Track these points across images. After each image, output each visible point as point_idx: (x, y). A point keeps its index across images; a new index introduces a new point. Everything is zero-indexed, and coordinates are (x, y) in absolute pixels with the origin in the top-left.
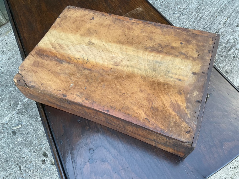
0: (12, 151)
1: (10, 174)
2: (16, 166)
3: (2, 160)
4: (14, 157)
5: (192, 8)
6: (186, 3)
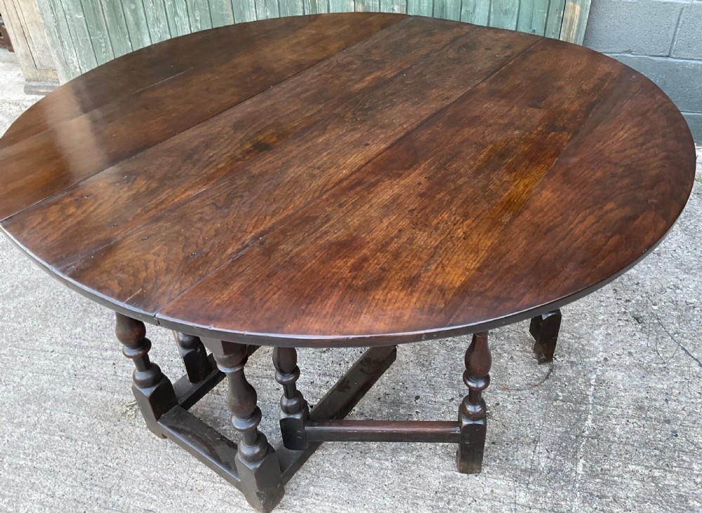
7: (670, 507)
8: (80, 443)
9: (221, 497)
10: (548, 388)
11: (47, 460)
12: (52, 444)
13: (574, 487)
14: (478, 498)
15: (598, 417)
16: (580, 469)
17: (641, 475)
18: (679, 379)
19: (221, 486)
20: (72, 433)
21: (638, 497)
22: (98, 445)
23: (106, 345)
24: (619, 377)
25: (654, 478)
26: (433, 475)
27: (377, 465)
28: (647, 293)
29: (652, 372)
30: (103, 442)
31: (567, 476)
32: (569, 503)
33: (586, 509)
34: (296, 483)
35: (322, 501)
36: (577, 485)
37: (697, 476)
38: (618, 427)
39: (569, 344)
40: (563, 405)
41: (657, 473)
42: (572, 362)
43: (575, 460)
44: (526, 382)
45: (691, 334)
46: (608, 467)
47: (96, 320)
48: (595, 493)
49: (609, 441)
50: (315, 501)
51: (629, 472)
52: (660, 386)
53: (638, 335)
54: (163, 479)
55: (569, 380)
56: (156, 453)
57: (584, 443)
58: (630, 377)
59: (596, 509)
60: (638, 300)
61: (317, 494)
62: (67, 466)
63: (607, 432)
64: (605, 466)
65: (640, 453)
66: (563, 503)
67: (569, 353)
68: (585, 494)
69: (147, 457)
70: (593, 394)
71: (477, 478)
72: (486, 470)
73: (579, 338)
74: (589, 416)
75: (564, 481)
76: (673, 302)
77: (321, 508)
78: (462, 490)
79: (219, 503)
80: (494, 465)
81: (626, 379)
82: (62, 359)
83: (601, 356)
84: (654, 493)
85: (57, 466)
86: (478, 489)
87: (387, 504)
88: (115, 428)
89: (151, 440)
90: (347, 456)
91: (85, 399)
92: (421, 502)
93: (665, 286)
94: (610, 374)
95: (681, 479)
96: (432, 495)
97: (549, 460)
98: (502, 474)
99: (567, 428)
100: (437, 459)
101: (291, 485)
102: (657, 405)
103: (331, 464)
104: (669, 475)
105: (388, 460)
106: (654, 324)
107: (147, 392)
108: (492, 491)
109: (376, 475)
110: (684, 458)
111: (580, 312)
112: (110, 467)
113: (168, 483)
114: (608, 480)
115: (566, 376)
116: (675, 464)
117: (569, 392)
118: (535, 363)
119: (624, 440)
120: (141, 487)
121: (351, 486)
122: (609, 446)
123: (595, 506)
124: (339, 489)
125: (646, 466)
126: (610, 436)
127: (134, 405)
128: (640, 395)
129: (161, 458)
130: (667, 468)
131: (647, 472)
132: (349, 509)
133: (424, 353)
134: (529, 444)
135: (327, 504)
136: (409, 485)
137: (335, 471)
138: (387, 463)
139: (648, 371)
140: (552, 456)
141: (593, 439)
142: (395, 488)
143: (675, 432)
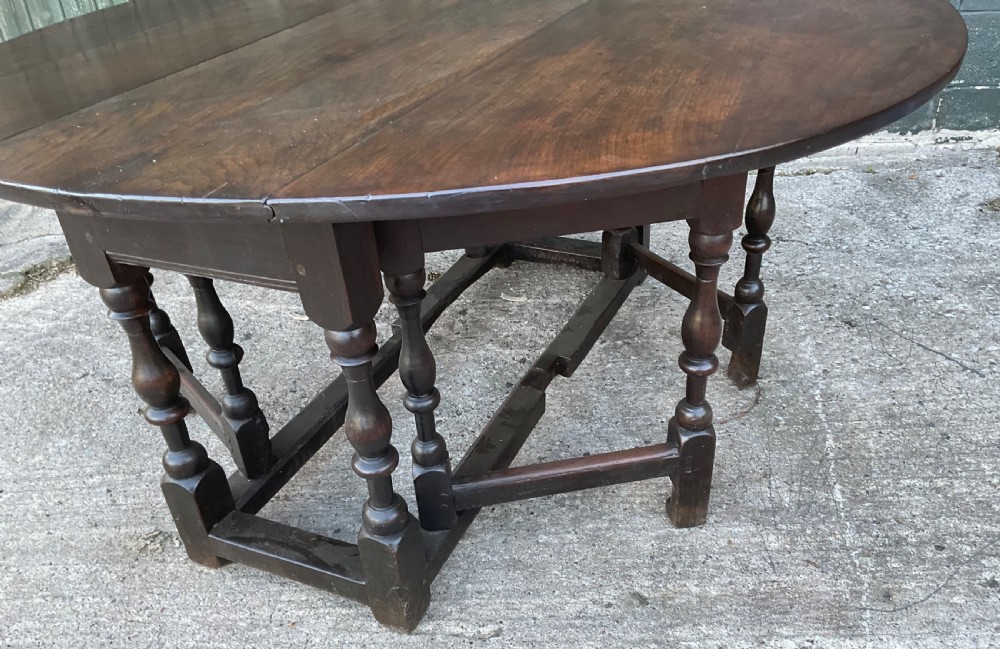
7: (972, 516)
8: (79, 600)
9: (331, 624)
10: (761, 415)
11: (29, 632)
12: (32, 609)
13: (839, 517)
14: (714, 553)
15: (840, 434)
16: (838, 496)
17: (921, 488)
18: (927, 377)
19: (327, 611)
20: (61, 589)
21: (927, 513)
22: (111, 597)
23: (89, 470)
24: (851, 388)
25: (938, 490)
26: (640, 538)
27: (556, 541)
28: (850, 294)
29: (890, 375)
30: (118, 591)
31: (825, 507)
32: (839, 537)
33: (865, 539)
34: (443, 584)
35: (489, 599)
36: (843, 514)
37: (992, 476)
38: (871, 441)
39: (772, 362)
40: (789, 429)
41: (940, 483)
42: (783, 381)
43: (830, 489)
44: (729, 413)
45: (923, 328)
46: (875, 487)
47: (64, 442)
48: (870, 519)
49: (864, 458)
50: (478, 601)
51: (904, 488)
52: (905, 388)
53: (857, 340)
54: (229, 620)
55: (787, 400)
56: (211, 590)
57: (833, 466)
58: (863, 385)
59: (878, 536)
60: (841, 304)
61: (479, 593)
62: (65, 634)
63: (858, 450)
64: (871, 488)
65: (909, 465)
66: (831, 539)
67: (776, 373)
68: (857, 523)
69: (196, 597)
70: (823, 412)
71: (703, 531)
72: (711, 519)
73: (783, 354)
74: (828, 436)
75: (822, 513)
76: (886, 299)
77: (490, 607)
78: (687, 548)
79: (332, 633)
80: (720, 513)
81: (860, 387)
82: (20, 499)
83: (818, 368)
84: (945, 505)
85: (47, 637)
86: (709, 543)
87: (587, 584)
88: (133, 571)
89: (197, 574)
90: (509, 539)
91: (71, 542)
92: (634, 573)
93: (870, 283)
94: (837, 386)
95: (973, 484)
96: (647, 561)
97: (794, 494)
98: (736, 519)
99: (803, 454)
100: (638, 519)
101: (437, 587)
102: (911, 409)
103: (488, 552)
104: (956, 483)
105: (569, 533)
106: (872, 325)
107: (190, 485)
108: (729, 542)
109: (559, 553)
110: (967, 460)
111: (773, 326)
112: (138, 621)
113: (241, 624)
114: (880, 502)
115: (781, 398)
116: (959, 469)
117: (791, 414)
118: (734, 390)
119: (884, 454)
120: (198, 637)
121: (526, 573)
122: (867, 464)
123: (875, 534)
124: (510, 579)
125: (923, 478)
126: (863, 452)
127: (156, 536)
128: (884, 402)
129: (219, 595)
130: (951, 475)
131: (927, 484)
132: (533, 601)
133: (579, 403)
134: (760, 480)
135: (498, 601)
136: (610, 556)
137: (496, 559)
138: (569, 536)
139: (884, 376)
140: (797, 489)
141: (842, 459)
142: (590, 564)
143: (945, 434)
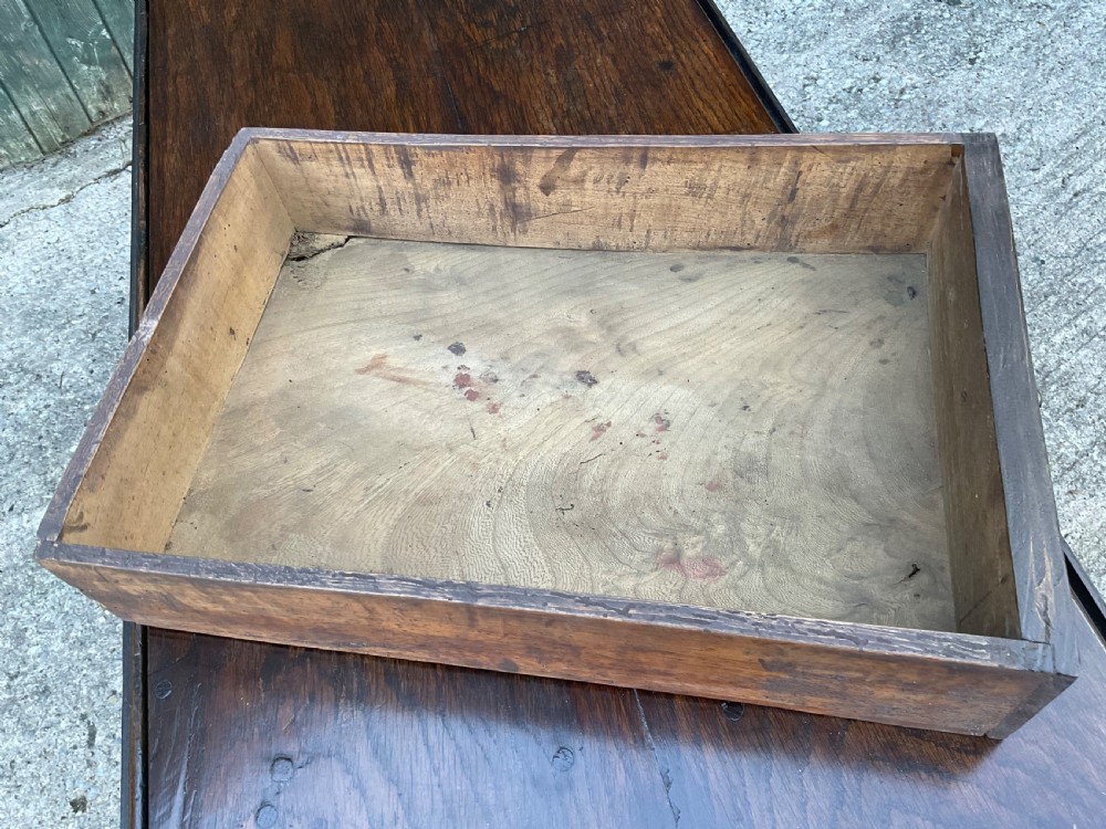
0: (76, 653)
1: (45, 755)
2: (78, 722)
3: (25, 685)
4: (76, 681)
5: (1043, 139)
6: (1016, 114)
17: (1073, 339)
32: (1067, 444)
33: (1088, 432)
41: (1082, 322)
48: (1072, 405)
51: (1062, 347)
65: (1041, 316)
68: (1067, 416)
76: (832, 100)
93: (798, 86)
110: (1078, 280)
116: (1082, 296)
130: (1082, 307)
131: (1074, 331)
